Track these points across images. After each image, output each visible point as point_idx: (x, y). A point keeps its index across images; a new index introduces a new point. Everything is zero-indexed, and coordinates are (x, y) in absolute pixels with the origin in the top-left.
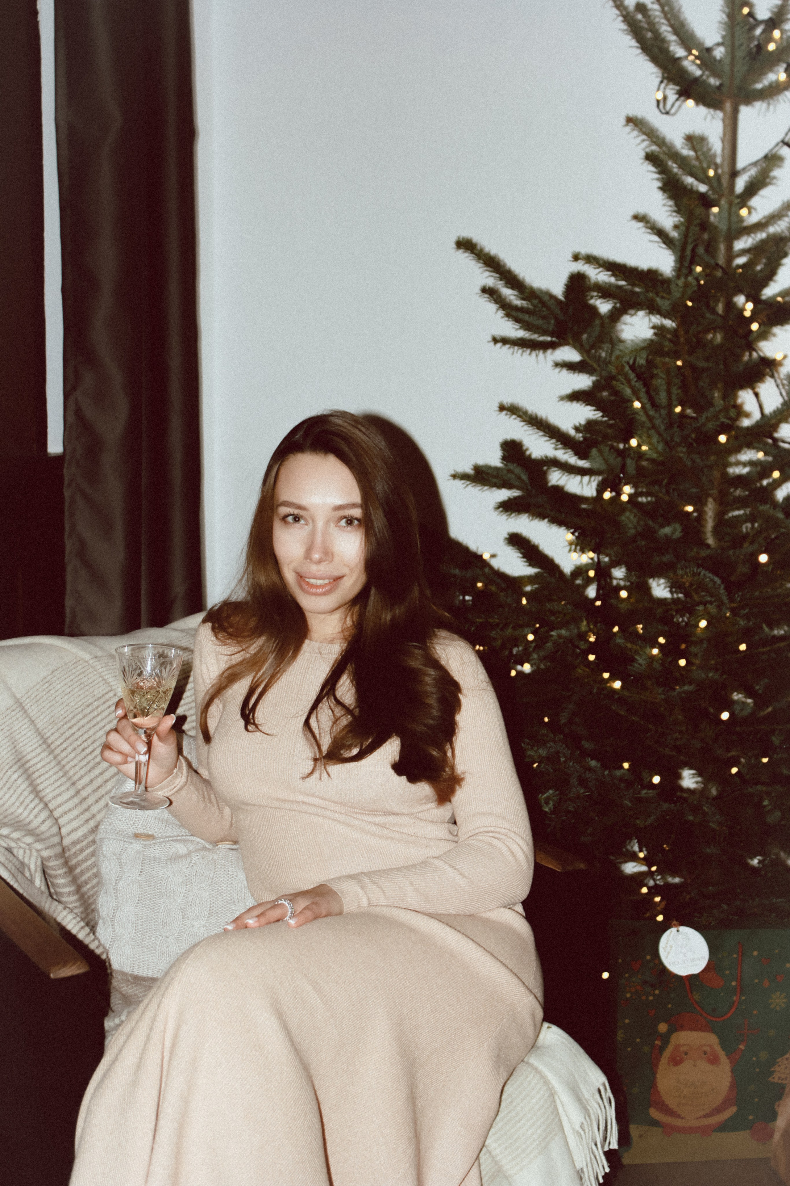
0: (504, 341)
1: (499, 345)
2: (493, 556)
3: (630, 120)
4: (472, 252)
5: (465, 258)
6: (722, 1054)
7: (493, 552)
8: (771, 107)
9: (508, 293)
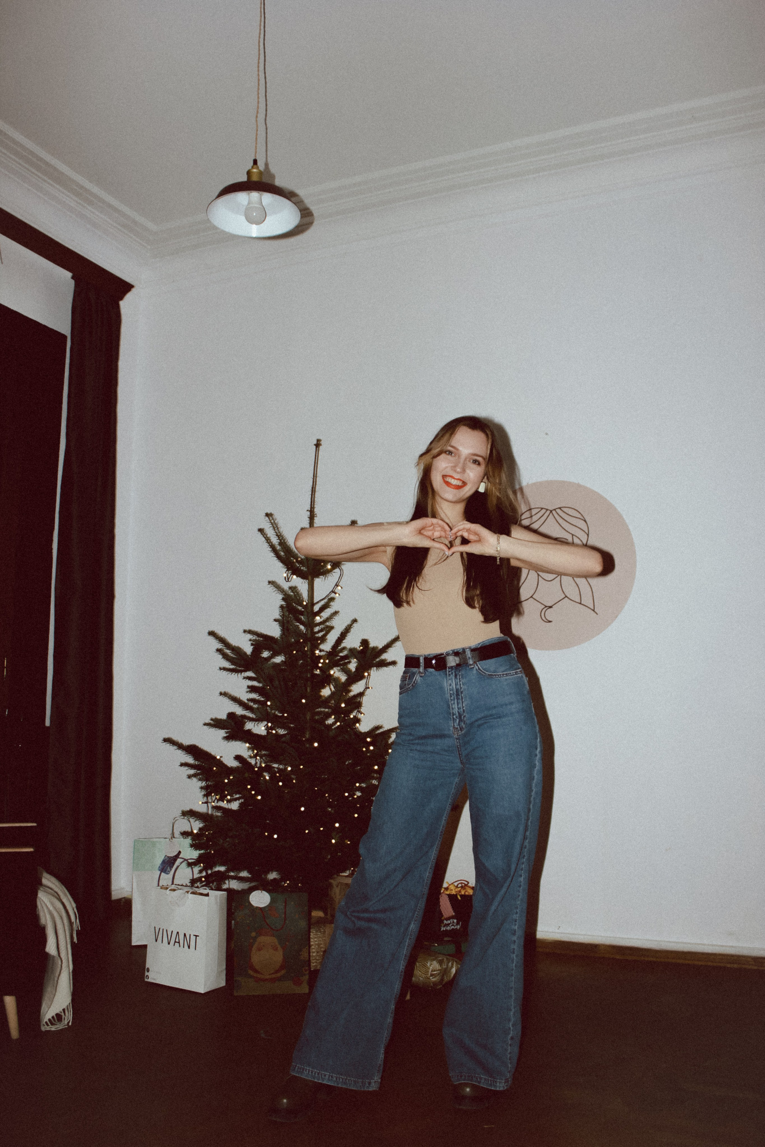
0: (225, 669)
1: (222, 671)
2: (221, 757)
3: (269, 582)
4: (214, 636)
5: (211, 639)
6: (279, 946)
7: (221, 755)
8: (326, 578)
9: (228, 652)
